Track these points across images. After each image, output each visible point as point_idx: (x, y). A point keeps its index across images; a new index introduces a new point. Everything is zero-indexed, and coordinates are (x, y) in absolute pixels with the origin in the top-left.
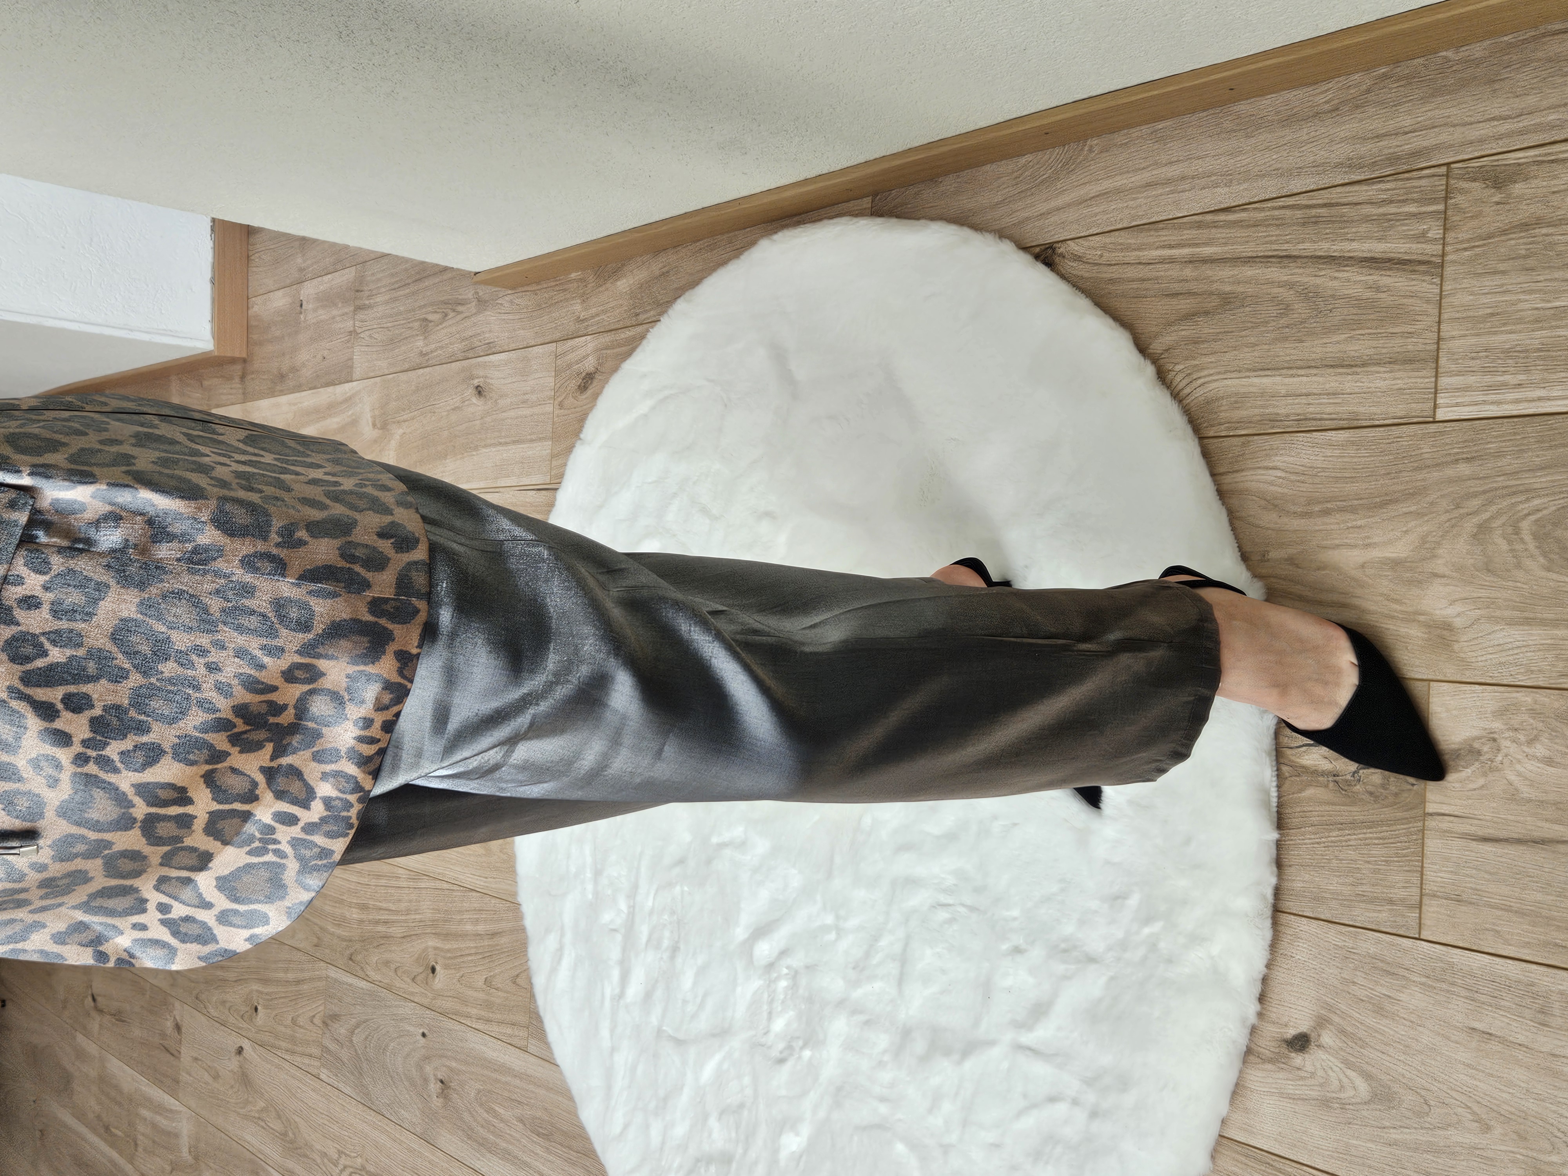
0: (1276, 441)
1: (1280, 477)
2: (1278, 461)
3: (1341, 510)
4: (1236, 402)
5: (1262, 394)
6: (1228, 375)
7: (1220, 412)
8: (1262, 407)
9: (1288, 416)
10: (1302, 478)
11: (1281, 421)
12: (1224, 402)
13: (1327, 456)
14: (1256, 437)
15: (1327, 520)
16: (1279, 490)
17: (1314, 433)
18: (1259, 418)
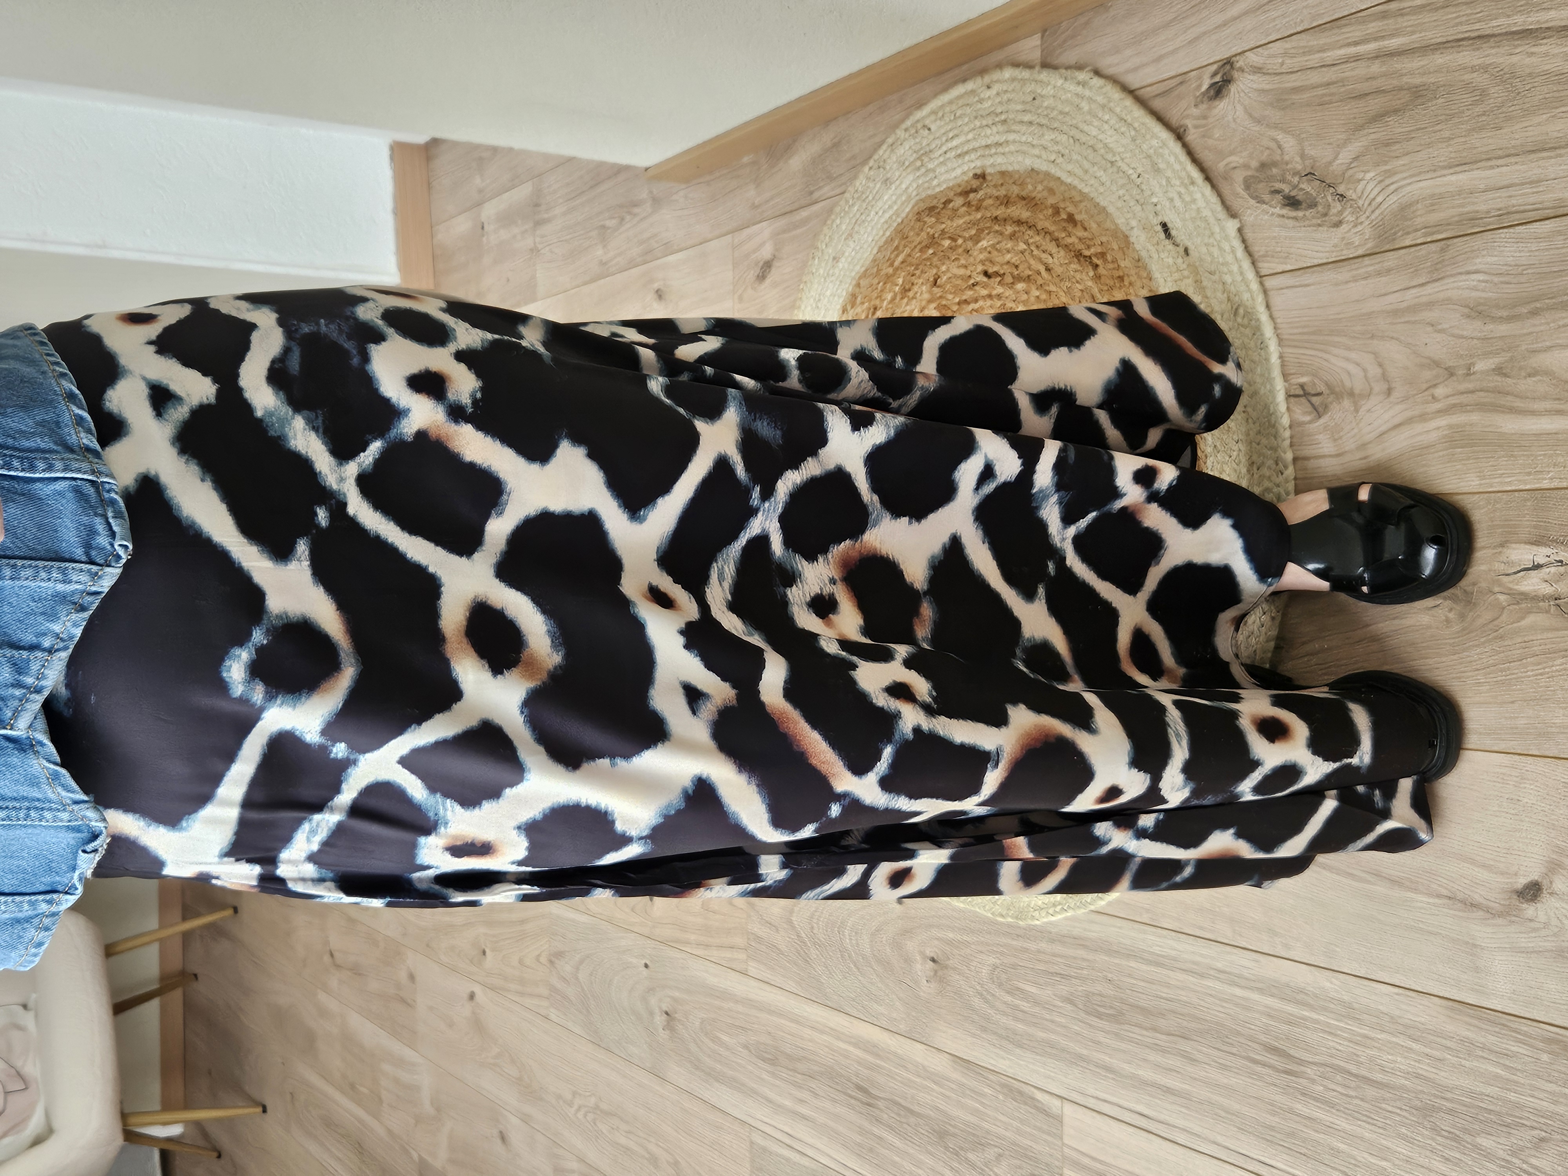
0: (1477, 242)
1: (1483, 281)
2: (1480, 263)
3: (1550, 308)
4: (1432, 205)
5: (1460, 193)
6: (1422, 177)
7: (1416, 217)
8: (1462, 206)
9: (1488, 212)
10: (1506, 279)
11: (1481, 218)
12: (1419, 206)
13: (1531, 251)
14: (1455, 240)
15: (1536, 321)
16: (1484, 295)
17: (1517, 228)
18: (1456, 219)
